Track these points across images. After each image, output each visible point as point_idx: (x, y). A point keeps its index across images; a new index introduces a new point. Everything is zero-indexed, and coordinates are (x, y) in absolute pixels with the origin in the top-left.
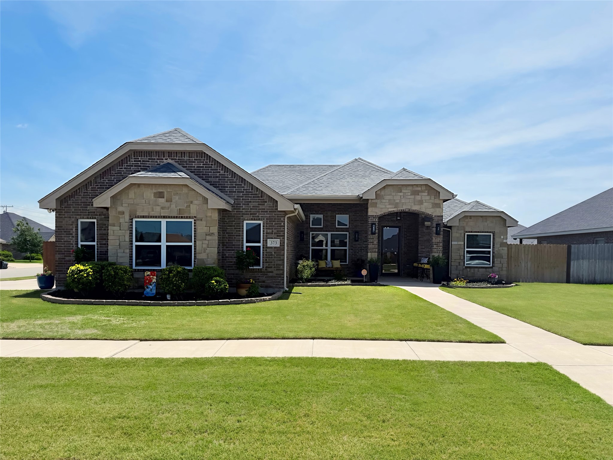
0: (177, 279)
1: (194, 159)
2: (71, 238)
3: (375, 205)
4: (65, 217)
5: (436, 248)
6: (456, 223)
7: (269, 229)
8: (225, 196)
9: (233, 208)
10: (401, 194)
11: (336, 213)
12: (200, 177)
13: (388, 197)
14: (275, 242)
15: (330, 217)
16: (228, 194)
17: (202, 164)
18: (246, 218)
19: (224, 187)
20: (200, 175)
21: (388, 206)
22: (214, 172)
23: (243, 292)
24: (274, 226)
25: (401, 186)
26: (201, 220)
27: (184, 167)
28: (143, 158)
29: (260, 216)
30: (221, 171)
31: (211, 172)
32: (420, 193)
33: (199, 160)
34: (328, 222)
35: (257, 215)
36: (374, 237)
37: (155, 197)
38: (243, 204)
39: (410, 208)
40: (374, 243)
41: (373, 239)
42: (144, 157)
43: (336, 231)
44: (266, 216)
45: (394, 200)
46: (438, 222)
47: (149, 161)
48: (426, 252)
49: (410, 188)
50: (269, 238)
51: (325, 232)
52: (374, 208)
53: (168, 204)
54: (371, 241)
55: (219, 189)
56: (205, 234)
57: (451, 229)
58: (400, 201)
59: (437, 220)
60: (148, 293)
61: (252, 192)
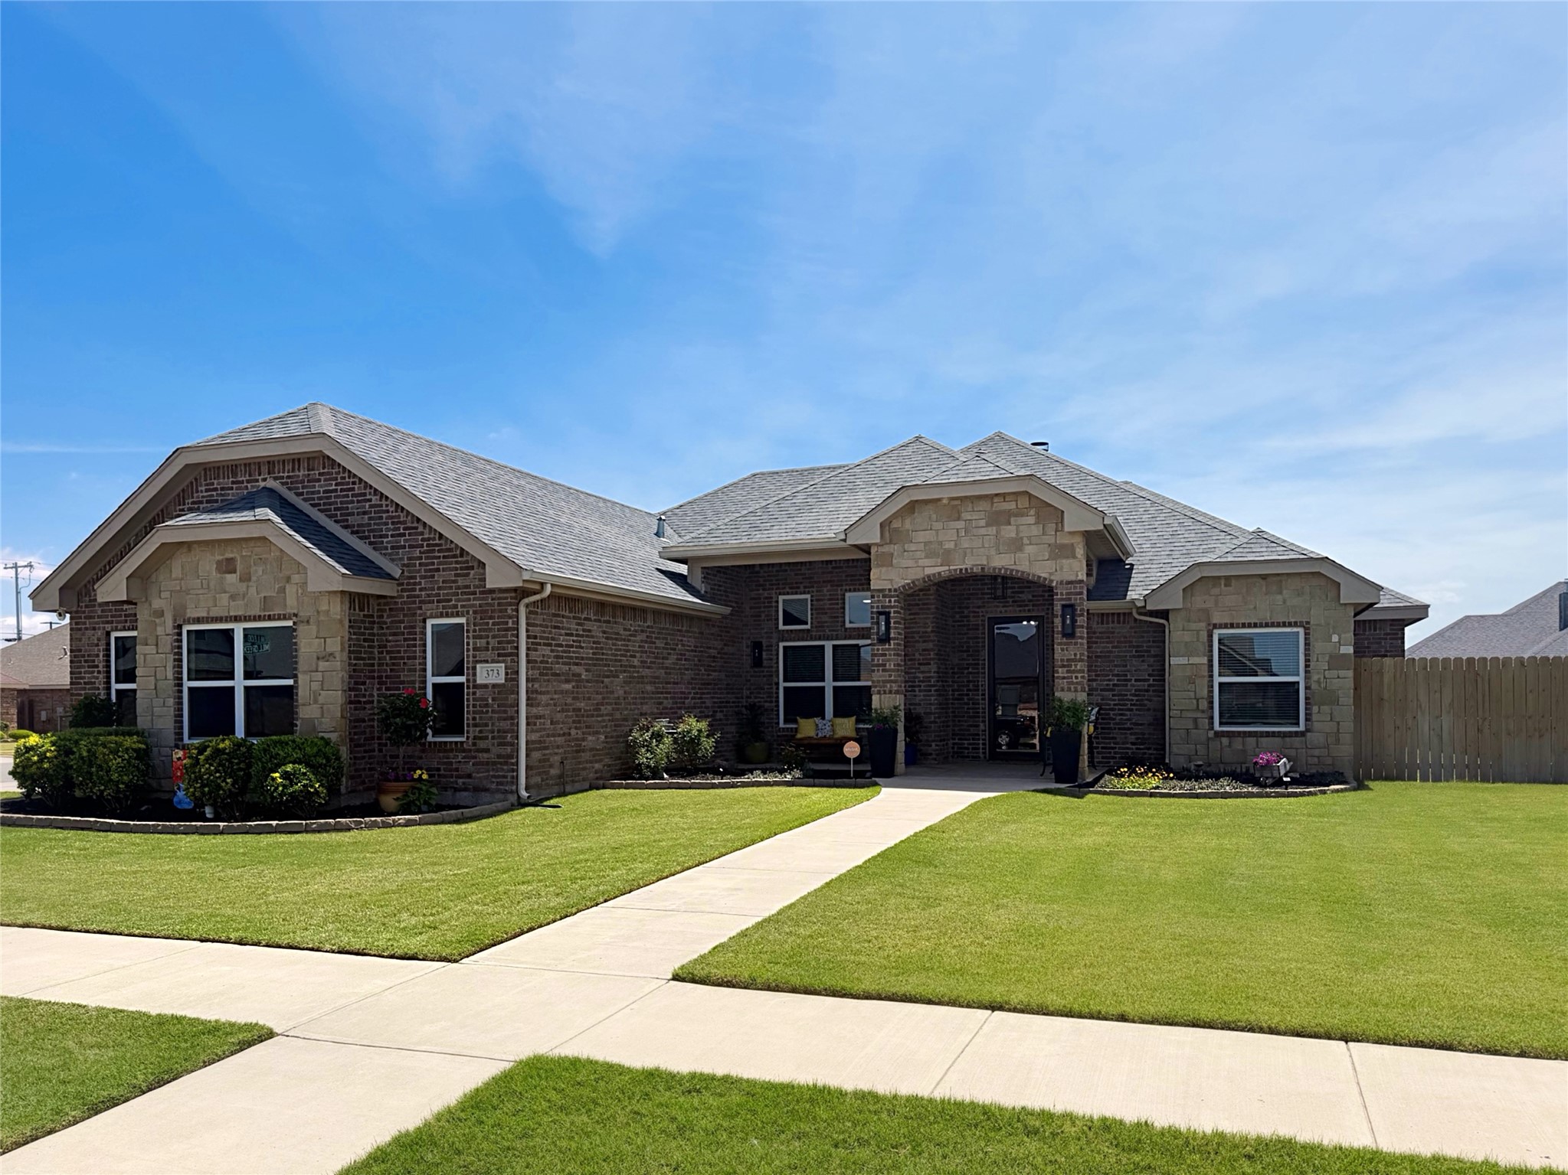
0: (212, 768)
1: (317, 472)
2: (95, 674)
3: (888, 561)
4: (86, 629)
5: (1064, 678)
6: (1173, 601)
7: (481, 637)
8: (382, 558)
9: (400, 588)
10: (960, 524)
11: (844, 588)
12: (330, 517)
13: (922, 537)
14: (496, 672)
15: (829, 600)
16: (390, 554)
17: (334, 483)
18: (429, 613)
19: (381, 536)
20: (330, 510)
21: (921, 562)
22: (358, 502)
23: (389, 801)
24: (490, 630)
25: (958, 502)
26: (308, 622)
27: (298, 494)
28: (221, 480)
29: (460, 604)
30: (374, 498)
31: (352, 502)
32: (1012, 519)
33: (328, 473)
34: (822, 614)
35: (453, 602)
36: (888, 649)
37: (219, 570)
38: (422, 577)
39: (985, 563)
40: (888, 667)
41: (885, 655)
42: (224, 478)
43: (845, 639)
44: (473, 606)
45: (941, 543)
46: (1070, 599)
47: (232, 489)
48: (1101, 690)
49: (984, 505)
50: (481, 662)
51: (816, 640)
52: (884, 569)
53: (242, 587)
54: (878, 660)
55: (371, 543)
56: (315, 657)
57: (1168, 620)
58: (956, 545)
59: (1067, 594)
60: (180, 802)
61: (440, 545)
